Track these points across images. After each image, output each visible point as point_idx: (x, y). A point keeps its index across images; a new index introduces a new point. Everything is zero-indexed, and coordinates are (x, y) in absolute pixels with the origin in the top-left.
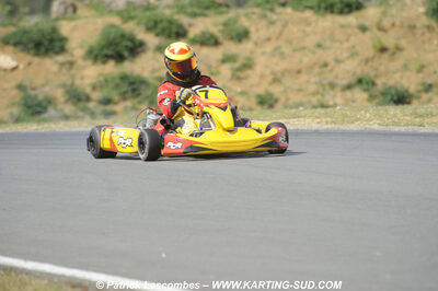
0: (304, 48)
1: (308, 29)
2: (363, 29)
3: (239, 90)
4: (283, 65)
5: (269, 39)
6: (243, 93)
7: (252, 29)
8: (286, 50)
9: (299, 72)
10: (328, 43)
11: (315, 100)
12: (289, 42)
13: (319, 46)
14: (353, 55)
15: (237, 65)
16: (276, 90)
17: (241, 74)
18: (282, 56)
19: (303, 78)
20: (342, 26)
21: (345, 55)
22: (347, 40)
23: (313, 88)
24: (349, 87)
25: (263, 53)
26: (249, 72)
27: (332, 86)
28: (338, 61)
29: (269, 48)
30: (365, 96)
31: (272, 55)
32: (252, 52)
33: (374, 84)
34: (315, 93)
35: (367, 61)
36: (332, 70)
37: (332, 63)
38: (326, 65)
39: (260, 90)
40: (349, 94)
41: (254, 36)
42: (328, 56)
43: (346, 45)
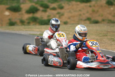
2: (90, 6)
4: (70, 15)
5: (68, 9)
6: (61, 21)
13: (80, 10)
15: (60, 15)
19: (75, 18)
21: (86, 12)
25: (67, 12)
27: (81, 20)
28: (84, 14)
32: (64, 12)
35: (90, 14)
38: (80, 15)
40: (85, 22)
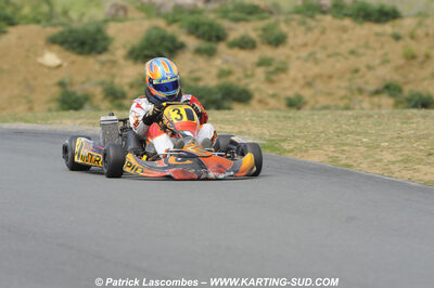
0: (337, 54)
1: (345, 36)
2: (397, 38)
3: (271, 92)
4: (316, 70)
5: (305, 45)
6: (274, 96)
7: (291, 34)
8: (320, 55)
9: (330, 77)
10: (361, 51)
11: (342, 104)
12: (324, 48)
13: (353, 52)
14: (385, 62)
15: (272, 69)
16: (306, 93)
17: (274, 78)
18: (316, 62)
19: (334, 83)
20: (377, 35)
21: (377, 61)
22: (382, 47)
23: (342, 93)
24: (377, 93)
25: (298, 58)
26: (282, 76)
27: (360, 91)
28: (369, 68)
29: (304, 53)
30: (391, 101)
31: (306, 60)
32: (288, 57)
33: (400, 90)
34: (342, 98)
35: (397, 69)
36: (363, 76)
37: (363, 69)
38: (356, 71)
39: (290, 94)
40: (376, 99)
41: (291, 41)
42: (361, 63)
43: (380, 52)
